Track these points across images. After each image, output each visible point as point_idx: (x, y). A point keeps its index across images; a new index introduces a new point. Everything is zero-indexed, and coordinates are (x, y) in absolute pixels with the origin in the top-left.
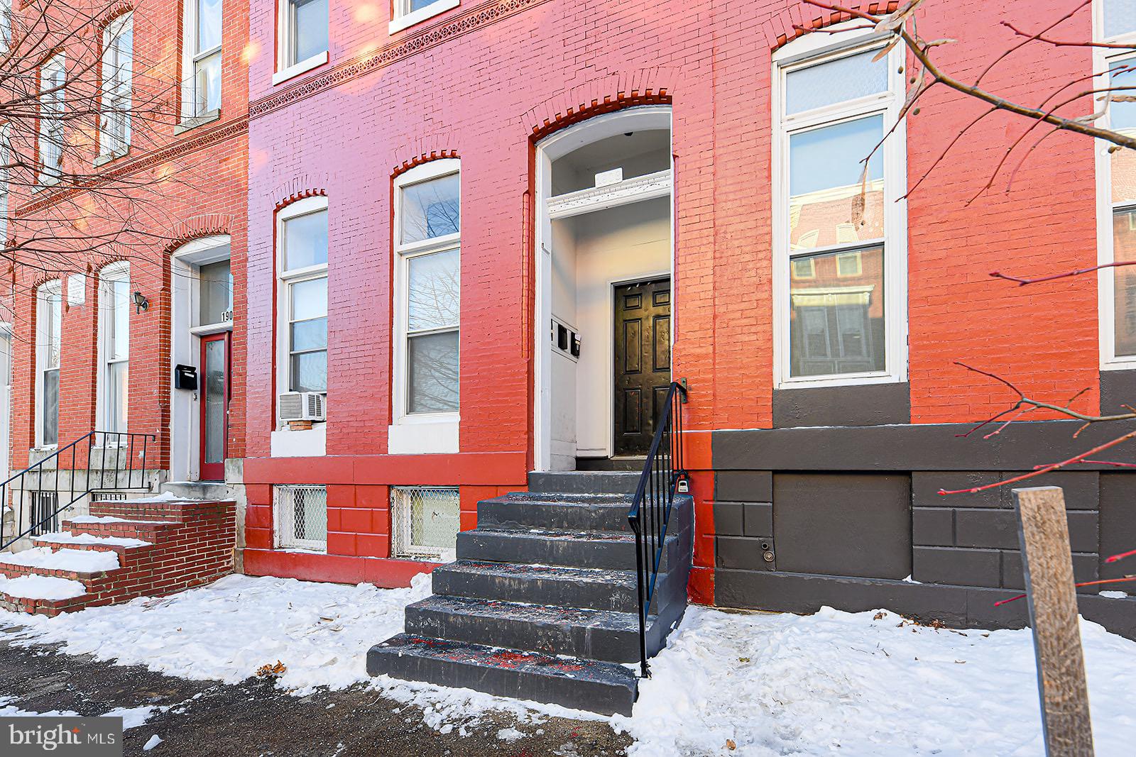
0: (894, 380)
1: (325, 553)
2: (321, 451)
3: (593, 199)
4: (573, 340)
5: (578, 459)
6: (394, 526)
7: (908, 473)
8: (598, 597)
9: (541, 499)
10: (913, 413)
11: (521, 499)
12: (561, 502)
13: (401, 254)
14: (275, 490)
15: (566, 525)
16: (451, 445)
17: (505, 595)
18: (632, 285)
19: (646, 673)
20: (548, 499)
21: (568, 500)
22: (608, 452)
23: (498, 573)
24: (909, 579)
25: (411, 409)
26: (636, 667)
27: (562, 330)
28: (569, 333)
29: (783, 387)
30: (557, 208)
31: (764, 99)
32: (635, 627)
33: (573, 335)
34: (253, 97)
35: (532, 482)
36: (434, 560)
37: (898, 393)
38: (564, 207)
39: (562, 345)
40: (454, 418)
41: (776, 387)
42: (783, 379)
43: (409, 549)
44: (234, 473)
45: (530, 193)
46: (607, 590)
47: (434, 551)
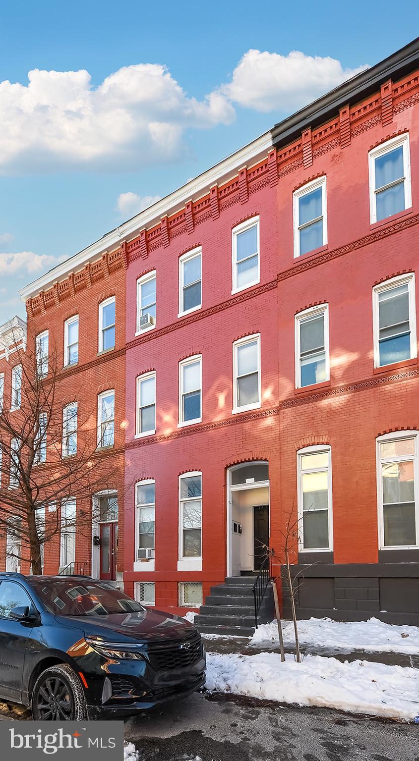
0: (330, 551)
1: (154, 606)
2: (153, 570)
3: (245, 487)
4: (239, 527)
5: (241, 571)
6: (179, 596)
7: (333, 578)
8: (246, 612)
9: (229, 586)
10: (334, 561)
11: (223, 586)
12: (236, 586)
13: (181, 502)
14: (135, 583)
15: (237, 594)
16: (199, 568)
17: (221, 613)
18: (261, 507)
19: (257, 628)
20: (231, 586)
21: (238, 586)
22: (252, 569)
23: (219, 607)
24: (334, 609)
25: (184, 555)
26: (255, 627)
27: (235, 525)
28: (238, 525)
29: (301, 552)
30: (234, 488)
31: (295, 466)
32: (255, 618)
33: (239, 525)
34: (126, 442)
35: (227, 580)
36: (193, 607)
37: (330, 554)
38: (236, 488)
39: (235, 531)
40: (200, 559)
41: (299, 552)
42: (301, 549)
43: (184, 604)
44: (119, 578)
45: (225, 486)
46: (248, 610)
47: (192, 604)
